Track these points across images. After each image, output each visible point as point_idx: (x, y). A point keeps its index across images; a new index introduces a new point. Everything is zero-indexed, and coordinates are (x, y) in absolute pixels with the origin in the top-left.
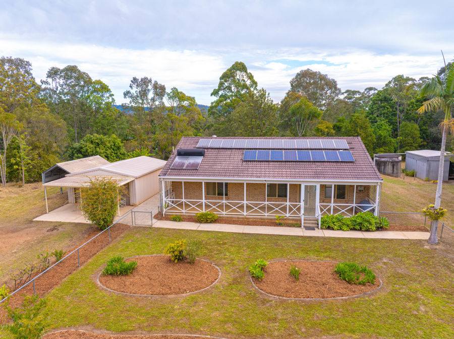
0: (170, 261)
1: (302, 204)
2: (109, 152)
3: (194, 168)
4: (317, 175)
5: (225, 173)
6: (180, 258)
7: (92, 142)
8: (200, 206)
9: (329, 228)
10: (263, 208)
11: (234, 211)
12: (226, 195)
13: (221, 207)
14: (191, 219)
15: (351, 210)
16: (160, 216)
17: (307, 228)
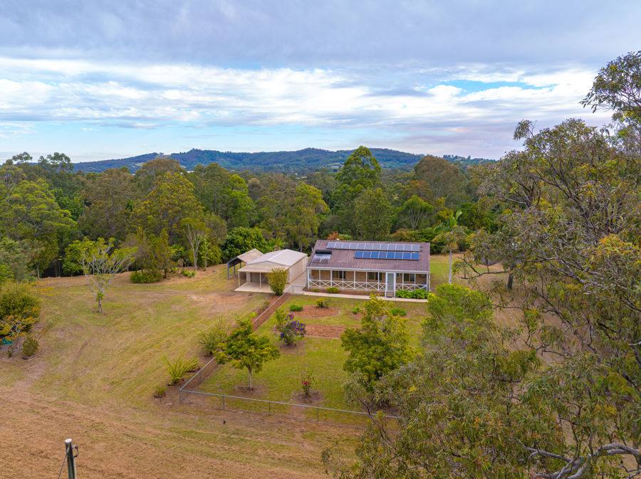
0: (317, 307)
1: (386, 284)
2: (254, 242)
3: (326, 262)
4: (395, 268)
5: (344, 265)
6: (321, 306)
7: (241, 235)
8: (329, 284)
9: (400, 297)
10: (365, 286)
11: (348, 287)
12: (344, 278)
13: (341, 285)
14: (324, 291)
15: (413, 288)
16: (306, 289)
17: (388, 297)
